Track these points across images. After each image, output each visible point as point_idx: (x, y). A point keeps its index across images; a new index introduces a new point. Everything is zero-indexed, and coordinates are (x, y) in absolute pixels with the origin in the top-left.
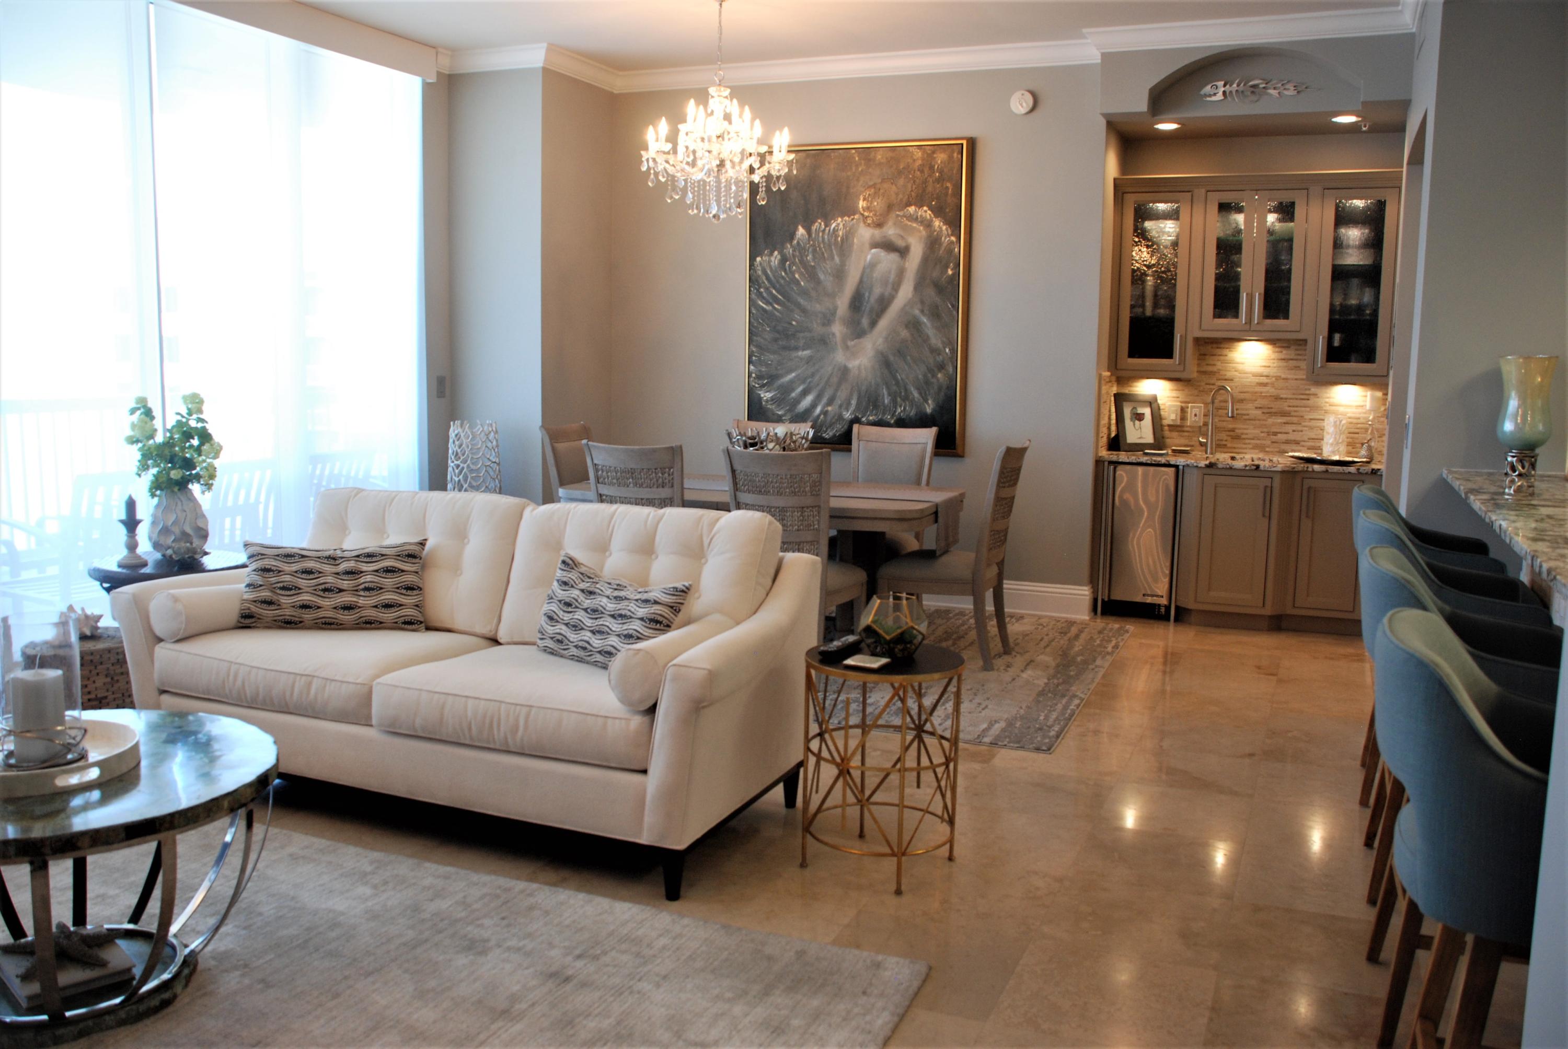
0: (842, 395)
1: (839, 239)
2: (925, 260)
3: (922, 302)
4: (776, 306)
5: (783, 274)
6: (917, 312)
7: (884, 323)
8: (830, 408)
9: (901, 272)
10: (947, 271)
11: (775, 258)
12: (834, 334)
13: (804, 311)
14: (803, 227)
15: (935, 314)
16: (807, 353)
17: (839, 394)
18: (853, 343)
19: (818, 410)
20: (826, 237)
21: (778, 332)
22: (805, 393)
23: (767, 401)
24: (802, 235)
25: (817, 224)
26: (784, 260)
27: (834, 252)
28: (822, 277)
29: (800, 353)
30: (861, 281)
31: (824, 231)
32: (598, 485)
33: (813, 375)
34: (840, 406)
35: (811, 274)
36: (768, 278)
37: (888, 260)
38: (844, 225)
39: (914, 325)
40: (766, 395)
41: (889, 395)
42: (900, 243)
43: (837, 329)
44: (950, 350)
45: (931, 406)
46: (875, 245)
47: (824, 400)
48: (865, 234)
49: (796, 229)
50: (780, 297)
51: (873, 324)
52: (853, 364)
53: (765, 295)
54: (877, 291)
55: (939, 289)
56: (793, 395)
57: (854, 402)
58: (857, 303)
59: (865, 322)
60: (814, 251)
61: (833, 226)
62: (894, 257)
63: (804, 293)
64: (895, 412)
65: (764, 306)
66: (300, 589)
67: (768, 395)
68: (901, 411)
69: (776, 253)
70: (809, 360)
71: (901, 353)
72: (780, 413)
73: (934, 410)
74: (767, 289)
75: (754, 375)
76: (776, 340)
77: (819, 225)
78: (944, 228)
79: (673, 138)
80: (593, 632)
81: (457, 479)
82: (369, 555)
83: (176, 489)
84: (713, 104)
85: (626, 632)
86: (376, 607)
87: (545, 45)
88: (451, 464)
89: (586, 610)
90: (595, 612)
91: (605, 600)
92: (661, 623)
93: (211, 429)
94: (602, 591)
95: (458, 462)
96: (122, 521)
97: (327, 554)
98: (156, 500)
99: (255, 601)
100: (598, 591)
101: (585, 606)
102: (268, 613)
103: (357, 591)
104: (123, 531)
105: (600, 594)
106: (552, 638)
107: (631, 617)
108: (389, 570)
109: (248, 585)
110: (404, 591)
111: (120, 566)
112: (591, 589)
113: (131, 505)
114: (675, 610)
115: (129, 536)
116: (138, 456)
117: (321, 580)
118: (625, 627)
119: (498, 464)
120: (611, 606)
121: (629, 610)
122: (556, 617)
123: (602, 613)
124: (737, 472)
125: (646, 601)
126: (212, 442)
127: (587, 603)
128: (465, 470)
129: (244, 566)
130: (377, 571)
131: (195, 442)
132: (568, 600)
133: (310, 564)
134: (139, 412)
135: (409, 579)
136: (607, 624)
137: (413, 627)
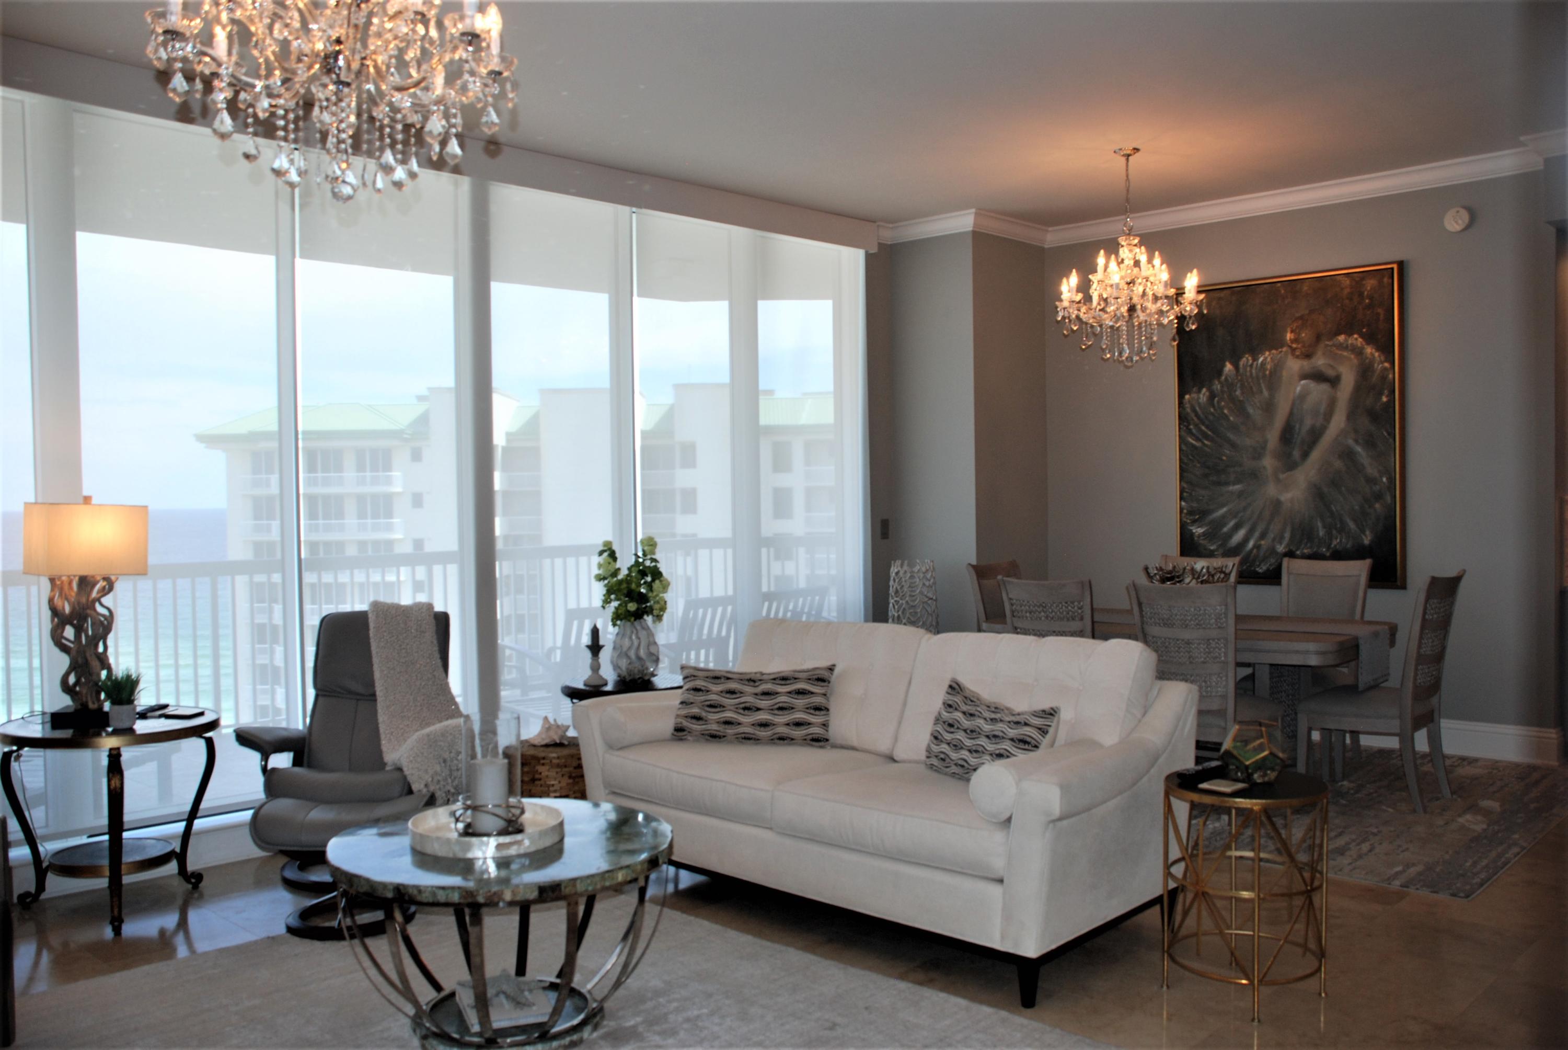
0: (1275, 528)
1: (1267, 372)
2: (1357, 389)
3: (1356, 431)
4: (1206, 442)
5: (1212, 410)
6: (1350, 442)
7: (1315, 455)
8: (1263, 542)
9: (1332, 404)
10: (1381, 398)
11: (1204, 395)
12: (1264, 467)
13: (1233, 445)
14: (1231, 363)
15: (1370, 443)
16: (1237, 487)
17: (1272, 527)
18: (1284, 476)
19: (1251, 544)
20: (1254, 371)
21: (1208, 468)
22: (1237, 527)
23: (1199, 536)
24: (1230, 371)
25: (1244, 359)
26: (1212, 396)
27: (1263, 385)
28: (1251, 410)
29: (1231, 488)
30: (1291, 414)
31: (1251, 366)
32: (1014, 618)
33: (1245, 509)
34: (1274, 540)
35: (1240, 408)
36: (1197, 415)
37: (1318, 391)
38: (1271, 358)
39: (1348, 455)
40: (1198, 530)
41: (1324, 527)
42: (1330, 373)
43: (1268, 463)
44: (1387, 479)
45: (1369, 538)
46: (1304, 376)
47: (1257, 534)
48: (1294, 365)
49: (1224, 366)
50: (1209, 433)
51: (1305, 455)
52: (1286, 497)
53: (1194, 431)
54: (1308, 422)
55: (1374, 416)
56: (1225, 530)
57: (1287, 535)
58: (1287, 435)
59: (1296, 454)
60: (1242, 387)
61: (1261, 359)
62: (1325, 387)
63: (1234, 428)
64: (1330, 544)
65: (1194, 442)
66: (724, 707)
67: (1200, 530)
68: (1338, 543)
69: (1204, 390)
70: (1240, 494)
71: (1335, 483)
72: (1212, 548)
73: (1372, 541)
74: (1196, 425)
75: (1185, 511)
76: (1206, 476)
77: (1246, 360)
78: (1377, 354)
79: (1084, 287)
80: (970, 751)
81: (896, 615)
82: (784, 679)
83: (633, 619)
84: (1124, 253)
85: (997, 752)
86: (788, 724)
87: (973, 210)
88: (892, 601)
89: (965, 731)
90: (972, 733)
91: (982, 721)
92: (1029, 743)
93: (662, 568)
94: (981, 713)
95: (898, 599)
96: (588, 647)
97: (748, 677)
98: (617, 628)
99: (686, 717)
100: (977, 713)
101: (966, 726)
102: (696, 727)
103: (772, 710)
104: (588, 654)
105: (979, 717)
106: (936, 756)
107: (1003, 738)
108: (801, 693)
109: (682, 703)
110: (812, 711)
111: (585, 685)
112: (971, 712)
113: (595, 632)
114: (1043, 732)
115: (593, 660)
116: (604, 591)
117: (742, 700)
118: (999, 746)
119: (936, 600)
120: (987, 727)
121: (1002, 732)
122: (940, 737)
123: (979, 734)
124: (1143, 605)
125: (1017, 723)
126: (662, 579)
127: (966, 723)
128: (904, 606)
129: (680, 687)
130: (790, 693)
131: (649, 579)
132: (951, 722)
133: (733, 685)
134: (606, 554)
135: (817, 700)
136: (983, 744)
137: (821, 744)
